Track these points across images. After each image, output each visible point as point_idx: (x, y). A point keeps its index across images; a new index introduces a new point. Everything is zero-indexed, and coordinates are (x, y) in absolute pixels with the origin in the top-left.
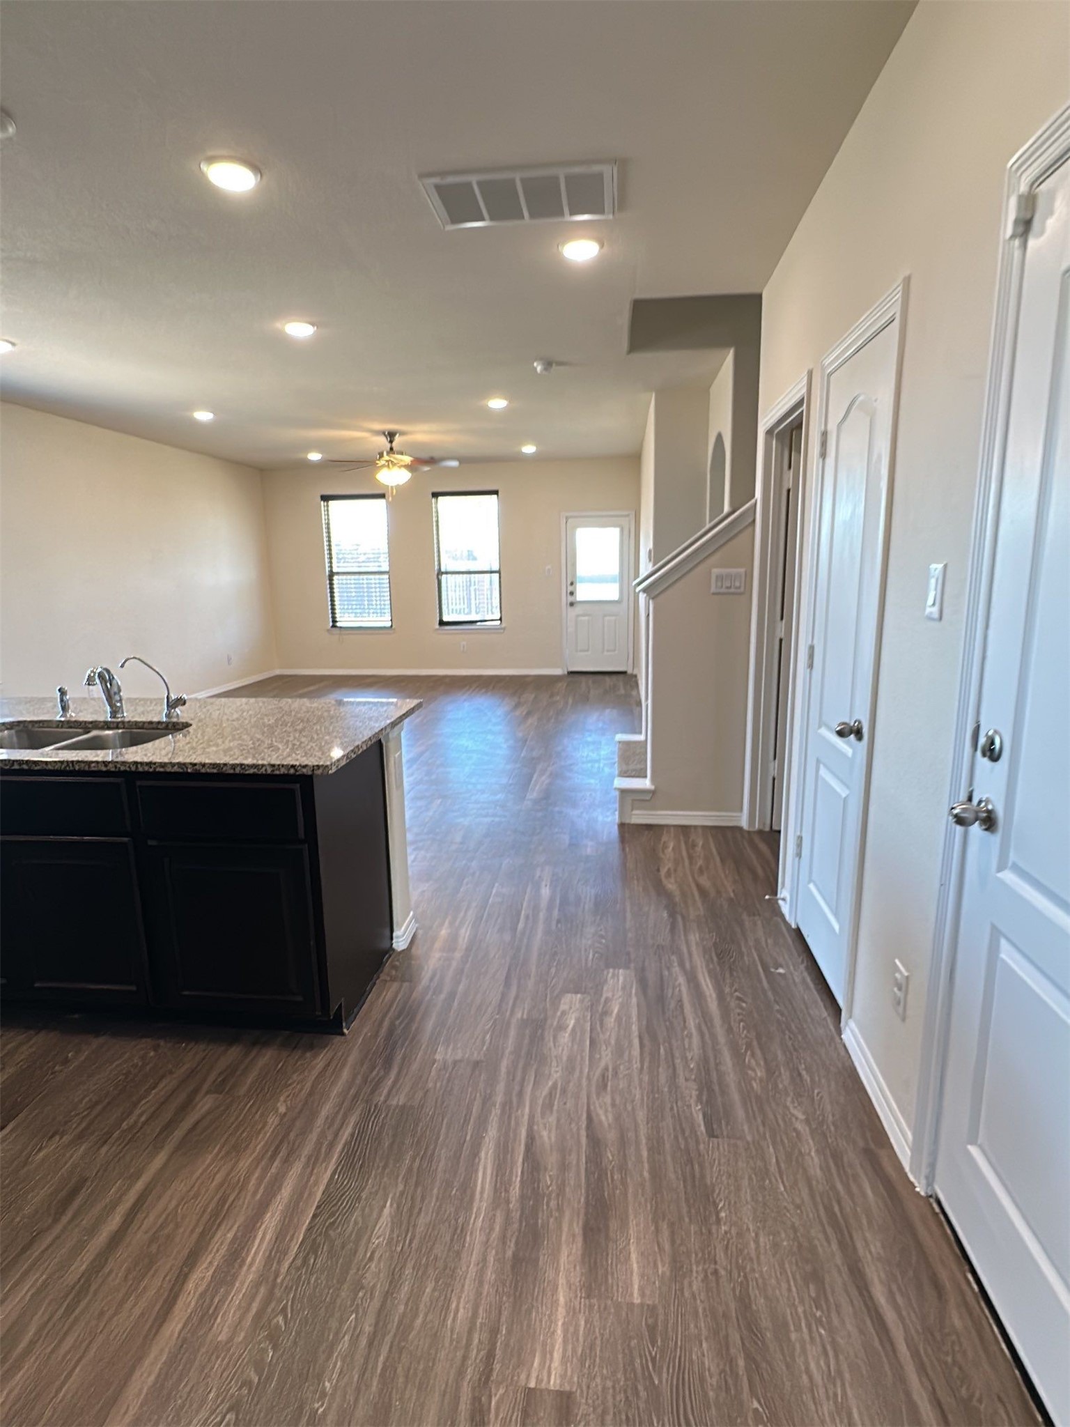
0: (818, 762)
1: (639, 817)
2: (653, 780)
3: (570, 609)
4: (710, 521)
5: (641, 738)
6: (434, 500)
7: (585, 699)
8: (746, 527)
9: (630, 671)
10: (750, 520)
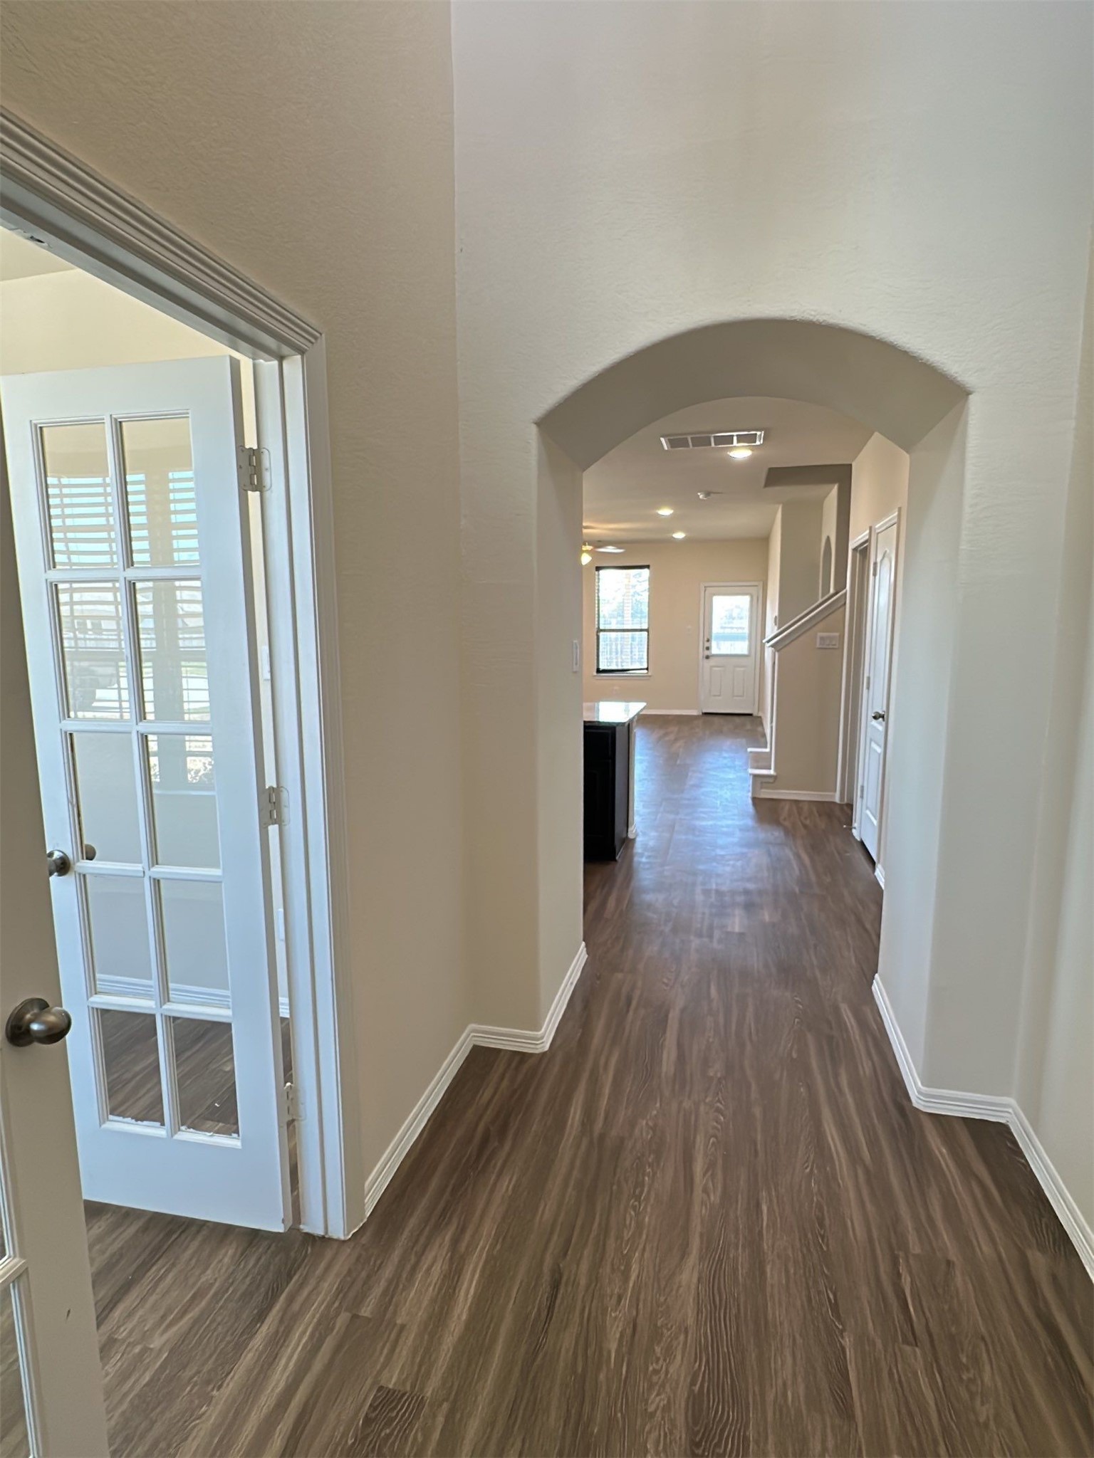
0: (871, 740)
1: (766, 794)
2: (775, 770)
3: (706, 660)
4: (822, 597)
5: (768, 750)
6: (597, 573)
7: (720, 732)
8: (841, 607)
9: (755, 714)
10: (843, 603)
